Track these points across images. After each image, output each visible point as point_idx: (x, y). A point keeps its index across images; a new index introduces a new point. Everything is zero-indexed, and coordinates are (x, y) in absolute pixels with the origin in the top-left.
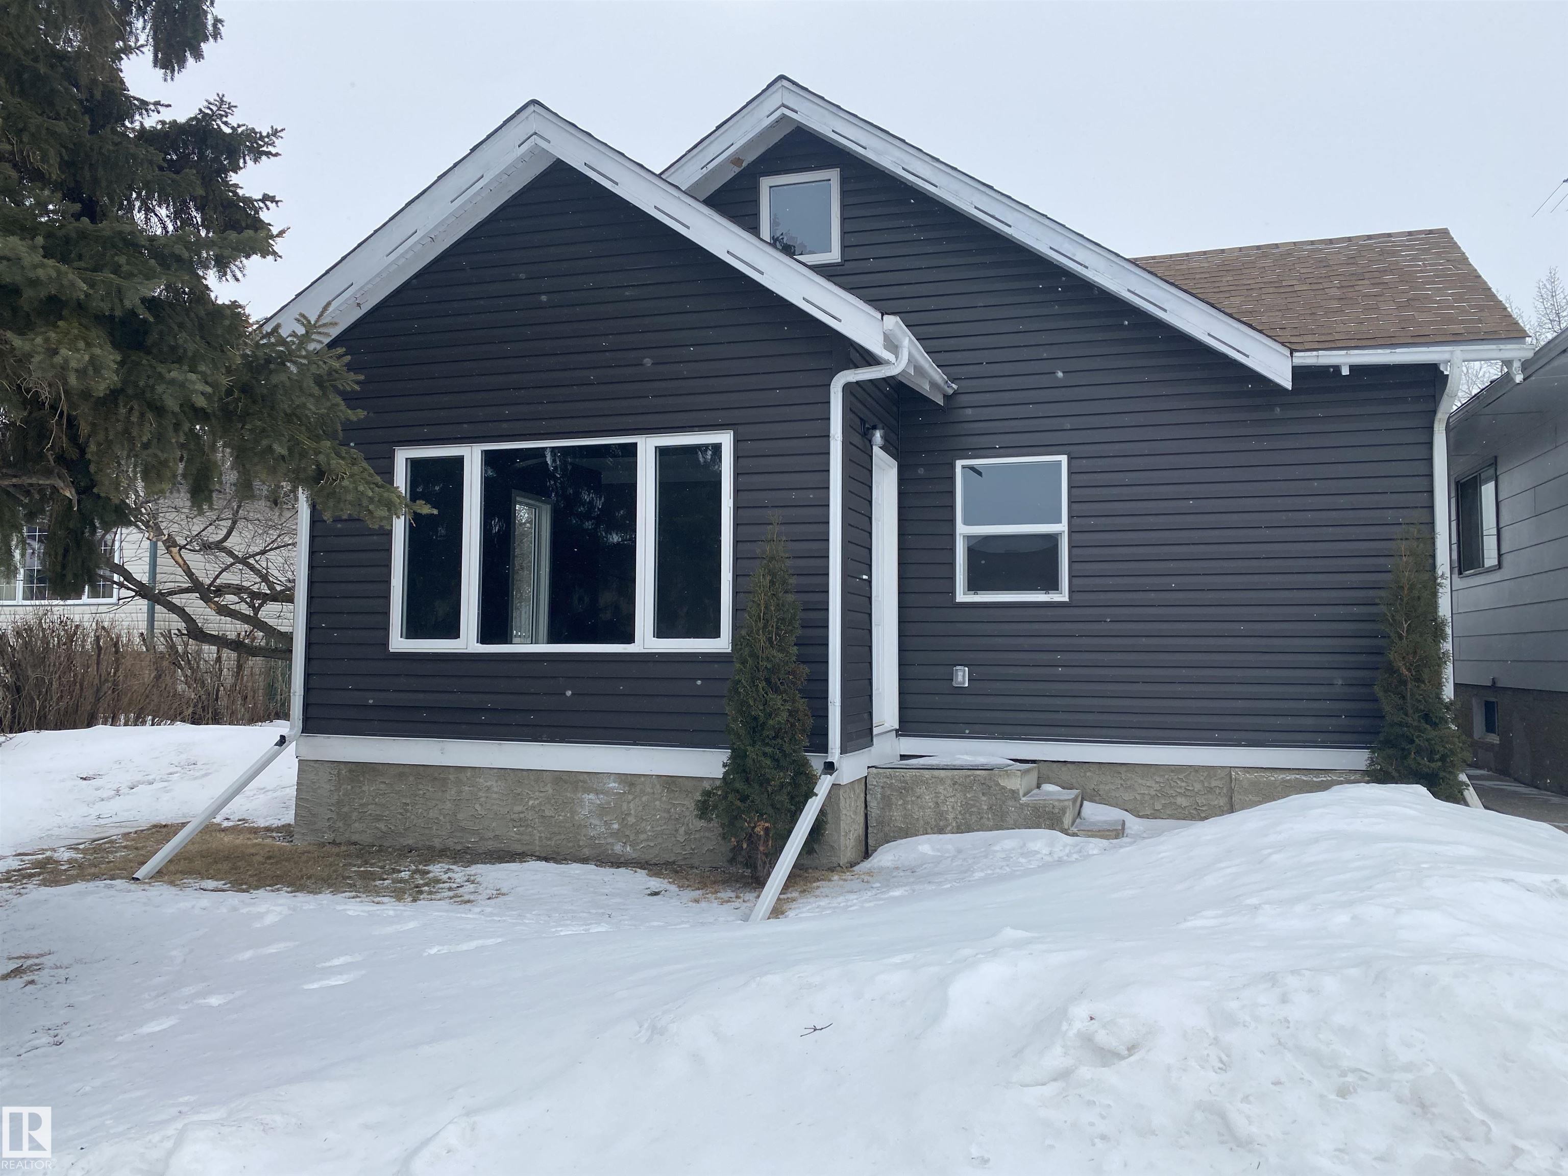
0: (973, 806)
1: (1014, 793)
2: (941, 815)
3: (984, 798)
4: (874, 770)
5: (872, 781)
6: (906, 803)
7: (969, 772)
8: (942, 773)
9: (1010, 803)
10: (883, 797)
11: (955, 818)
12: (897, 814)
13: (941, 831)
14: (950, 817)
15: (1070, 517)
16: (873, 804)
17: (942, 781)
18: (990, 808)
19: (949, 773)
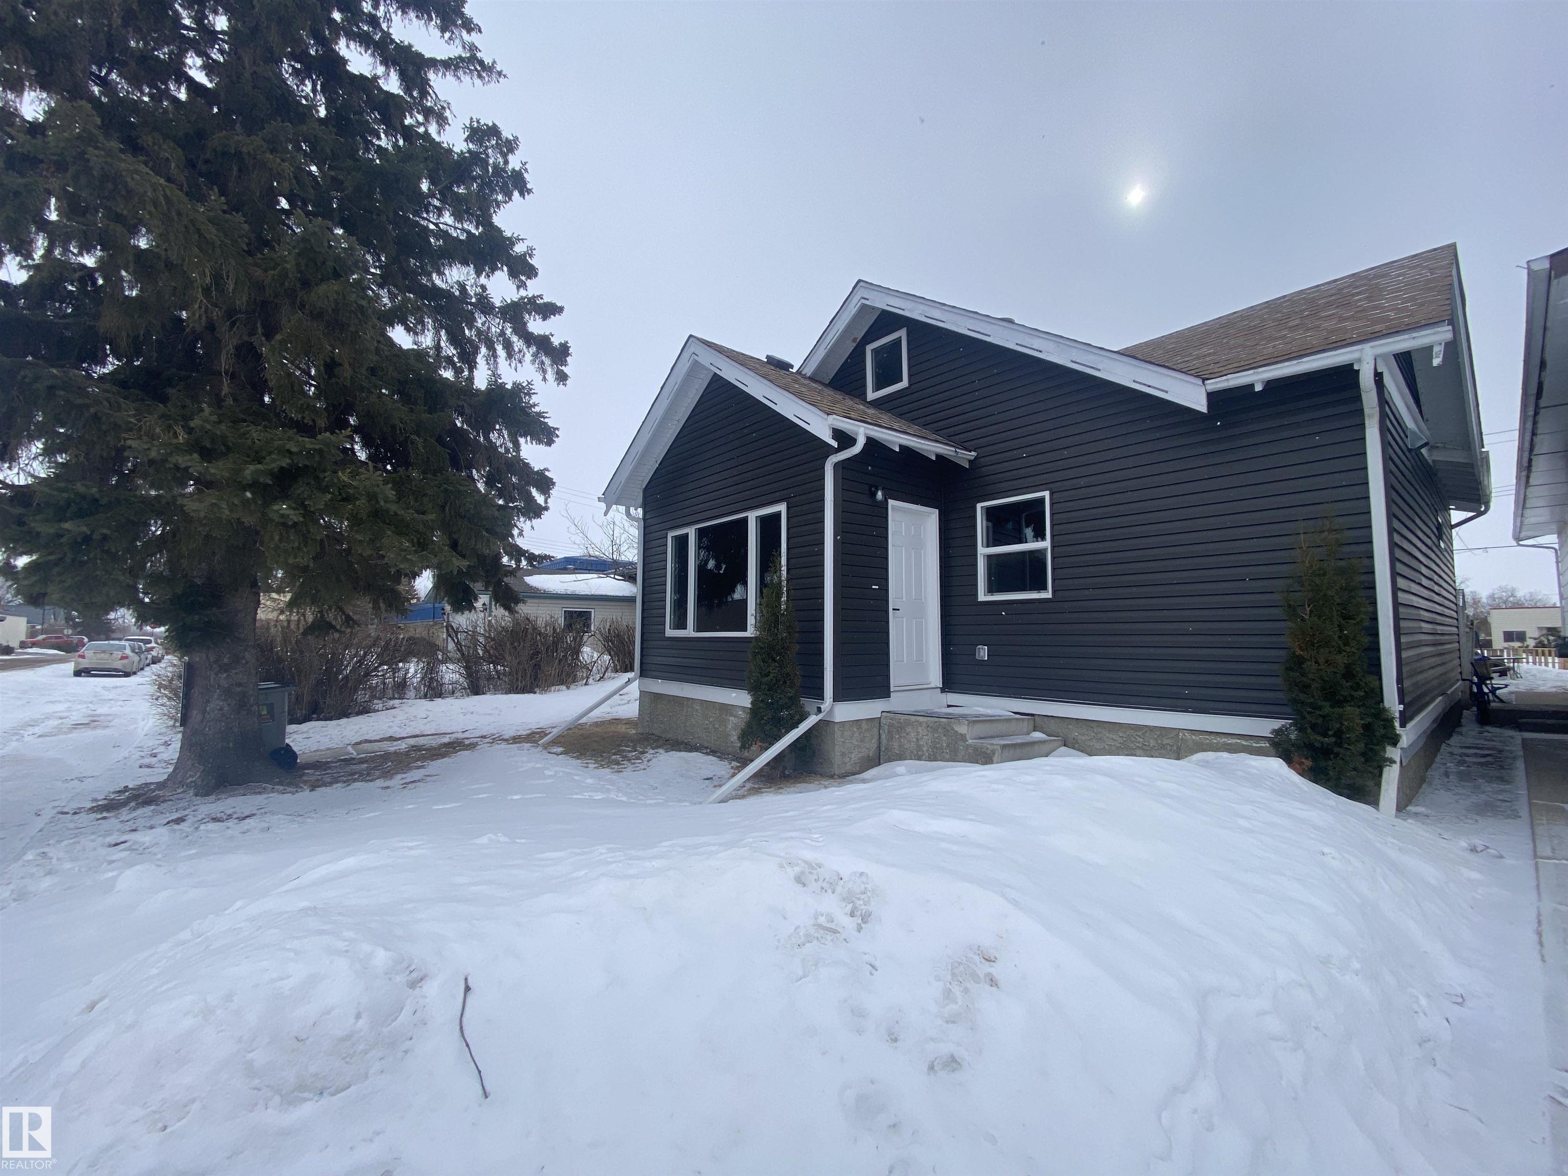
0: (938, 743)
1: (963, 737)
2: (919, 748)
3: (944, 738)
4: (884, 714)
5: (883, 721)
6: (901, 737)
7: (937, 719)
8: (921, 719)
9: (960, 743)
10: (889, 732)
11: (928, 750)
12: (896, 744)
13: (919, 759)
14: (925, 749)
15: (1053, 536)
16: (883, 736)
17: (921, 724)
18: (948, 746)
19: (925, 719)
